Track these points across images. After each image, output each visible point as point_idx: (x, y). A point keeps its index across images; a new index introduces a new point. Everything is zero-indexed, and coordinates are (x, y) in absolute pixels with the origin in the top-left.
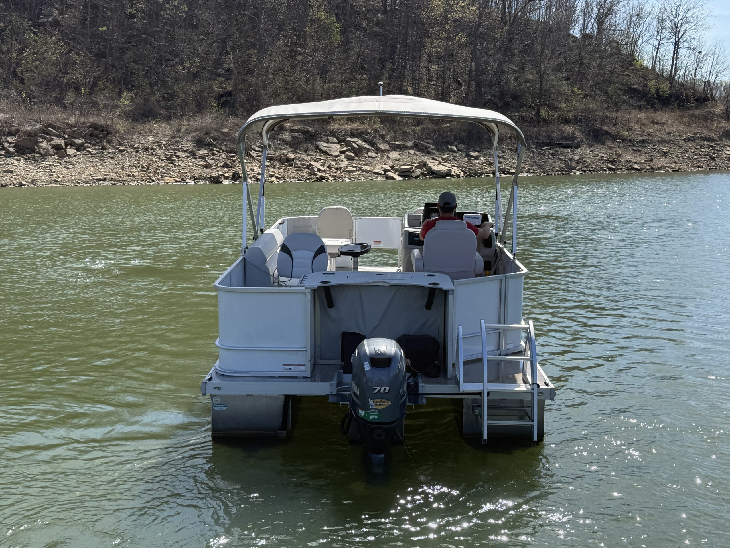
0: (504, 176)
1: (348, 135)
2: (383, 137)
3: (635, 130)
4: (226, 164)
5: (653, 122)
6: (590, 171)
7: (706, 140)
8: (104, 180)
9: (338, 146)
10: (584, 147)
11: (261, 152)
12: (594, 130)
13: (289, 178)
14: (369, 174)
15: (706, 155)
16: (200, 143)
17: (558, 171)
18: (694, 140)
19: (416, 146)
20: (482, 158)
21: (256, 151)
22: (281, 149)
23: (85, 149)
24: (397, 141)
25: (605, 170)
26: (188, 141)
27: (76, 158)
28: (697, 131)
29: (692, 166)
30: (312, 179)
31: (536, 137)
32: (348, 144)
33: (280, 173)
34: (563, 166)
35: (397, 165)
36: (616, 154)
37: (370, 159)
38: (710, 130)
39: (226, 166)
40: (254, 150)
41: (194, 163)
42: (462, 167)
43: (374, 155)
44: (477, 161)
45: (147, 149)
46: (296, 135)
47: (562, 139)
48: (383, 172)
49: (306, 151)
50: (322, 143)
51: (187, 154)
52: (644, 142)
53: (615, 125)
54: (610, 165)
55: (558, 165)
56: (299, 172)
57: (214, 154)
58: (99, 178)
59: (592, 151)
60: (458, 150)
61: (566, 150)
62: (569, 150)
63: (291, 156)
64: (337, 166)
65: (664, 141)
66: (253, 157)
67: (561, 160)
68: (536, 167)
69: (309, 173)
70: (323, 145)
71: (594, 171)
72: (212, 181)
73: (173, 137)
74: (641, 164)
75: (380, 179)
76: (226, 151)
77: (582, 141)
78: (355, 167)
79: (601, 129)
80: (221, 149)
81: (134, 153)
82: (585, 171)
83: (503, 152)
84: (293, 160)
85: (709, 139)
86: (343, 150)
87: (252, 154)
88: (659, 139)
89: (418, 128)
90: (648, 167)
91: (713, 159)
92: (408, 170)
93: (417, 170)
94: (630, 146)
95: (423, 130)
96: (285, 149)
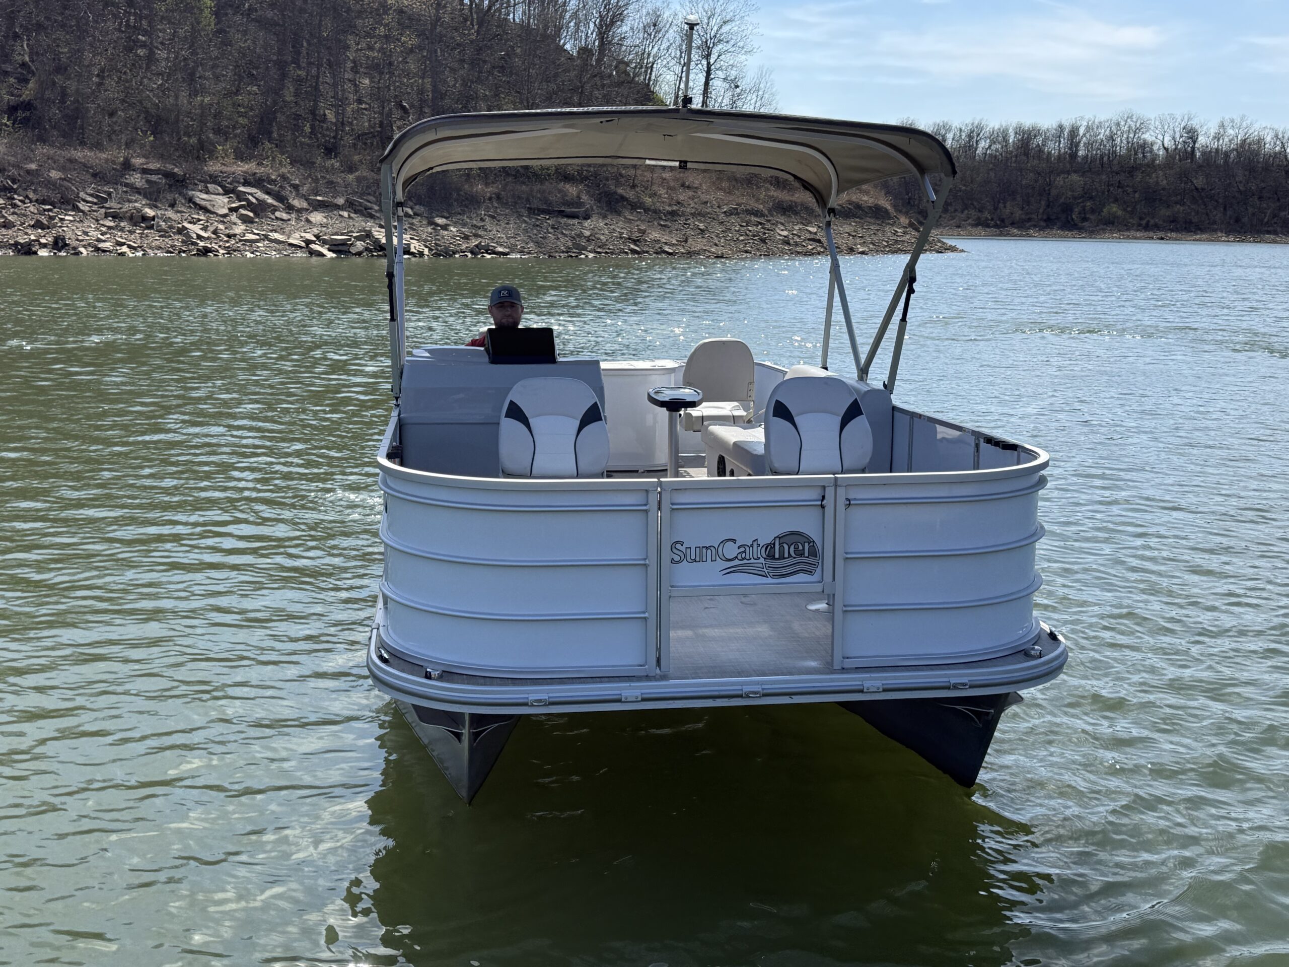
0: (489, 256)
1: (239, 182)
2: (296, 187)
3: (660, 196)
4: (38, 221)
5: (683, 185)
6: (607, 253)
7: (753, 214)
9: (226, 200)
10: (594, 218)
11: (95, 204)
12: (606, 192)
13: (151, 248)
14: (281, 246)
15: (754, 236)
17: (563, 252)
18: (737, 214)
19: (350, 205)
20: (452, 228)
21: (87, 202)
22: (130, 201)
24: (320, 195)
25: (626, 253)
28: (740, 200)
29: (737, 251)
30: (190, 251)
31: (528, 200)
32: (240, 196)
33: (134, 239)
34: (570, 244)
35: (325, 234)
36: (639, 230)
37: (279, 223)
38: (758, 200)
39: (38, 225)
40: (84, 200)
42: (425, 241)
43: (285, 216)
44: (446, 233)
46: (154, 178)
47: (564, 204)
48: (303, 244)
49: (172, 205)
50: (198, 194)
52: (673, 213)
53: (634, 186)
54: (632, 246)
55: (564, 242)
56: (167, 240)
57: (14, 206)
59: (606, 224)
60: (415, 214)
61: (571, 221)
62: (576, 221)
63: (150, 212)
64: (227, 231)
65: (699, 214)
66: (82, 211)
67: (565, 235)
68: (531, 244)
69: (183, 242)
70: (201, 197)
71: (612, 253)
72: (19, 251)
74: (673, 245)
75: (299, 254)
76: (37, 201)
77: (592, 210)
78: (258, 234)
79: (615, 193)
80: (27, 197)
82: (599, 253)
83: (482, 220)
84: (153, 218)
85: (757, 213)
86: (234, 205)
87: (82, 208)
88: (693, 211)
89: (351, 177)
90: (682, 250)
91: (763, 241)
92: (343, 243)
93: (358, 243)
94: (655, 219)
95: (359, 180)
96: (136, 201)
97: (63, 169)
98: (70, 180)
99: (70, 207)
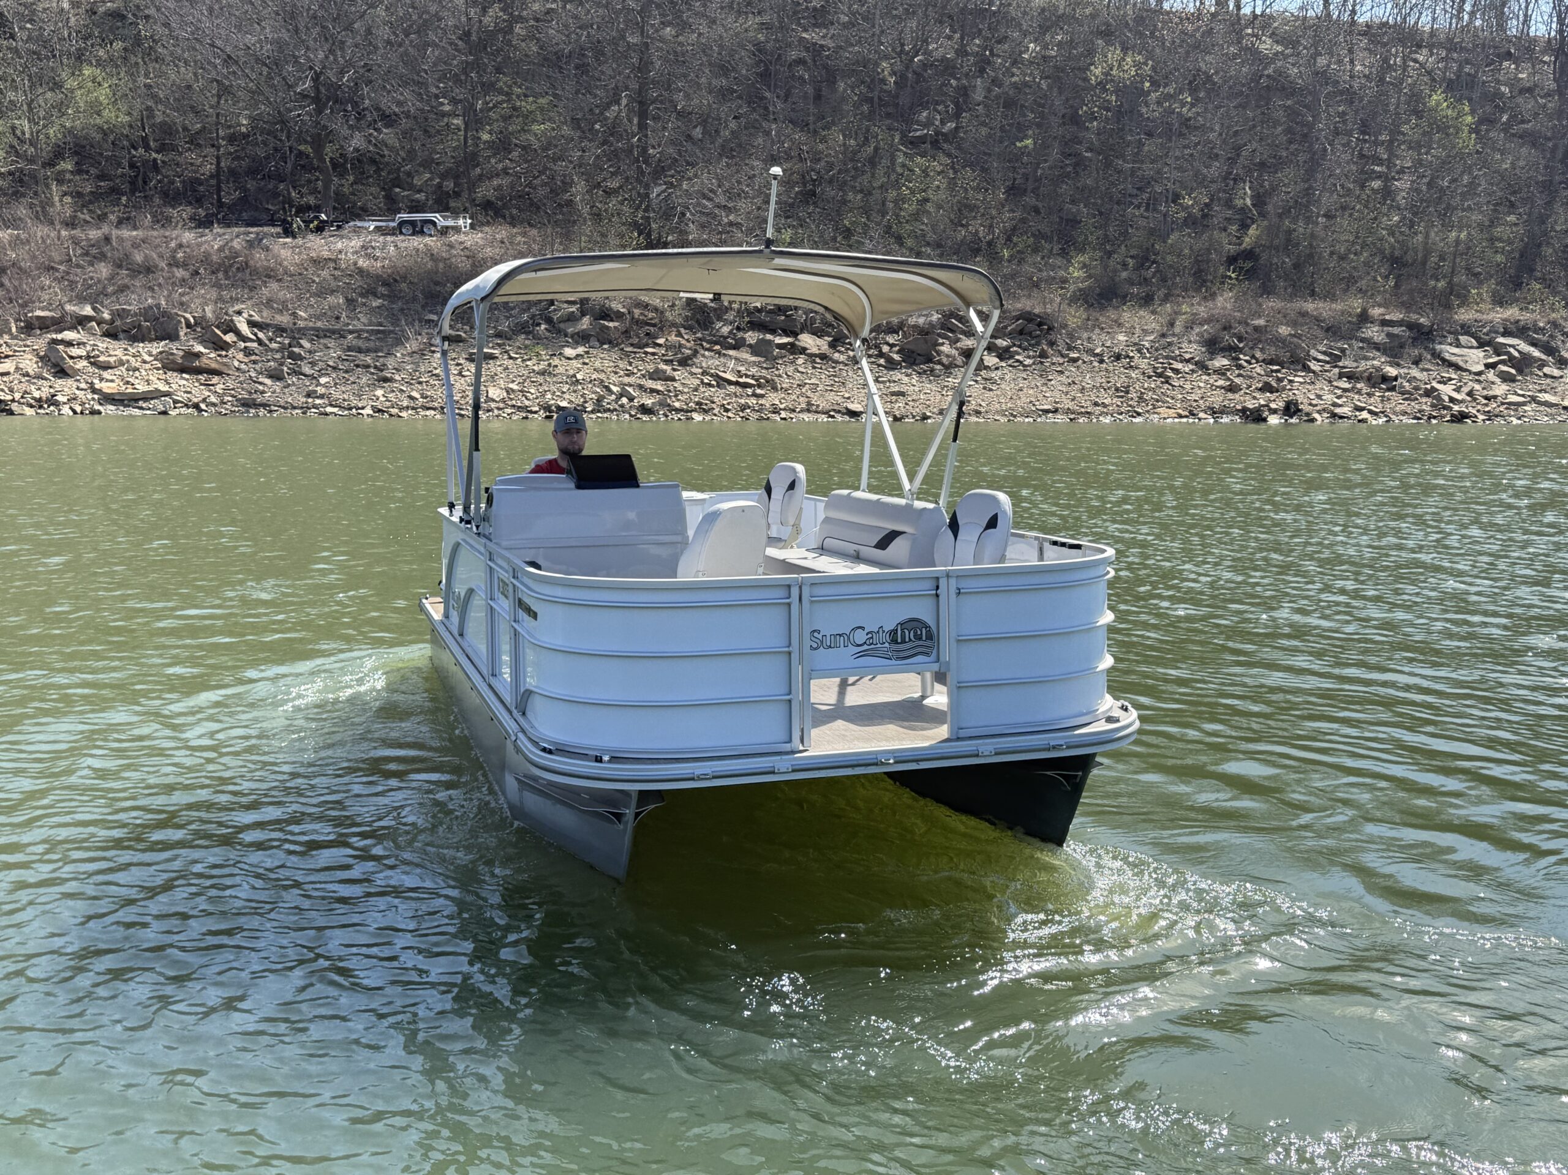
1: (1497, 332)
4: (1266, 384)
8: (1056, 411)
9: (1481, 354)
11: (1328, 362)
16: (1213, 346)
21: (1319, 361)
22: (1366, 358)
23: (1012, 357)
26: (1190, 342)
27: (999, 373)
30: (1441, 416)
32: (1499, 349)
33: (1375, 403)
37: (1549, 381)
39: (1267, 388)
40: (1315, 359)
41: (1206, 382)
43: (1555, 372)
45: (1118, 357)
46: (1396, 330)
49: (1417, 362)
50: (1448, 348)
51: (1191, 367)
56: (1412, 404)
57: (1240, 367)
58: (1046, 407)
63: (1392, 371)
64: (1485, 392)
66: (1314, 372)
69: (1433, 405)
70: (1449, 351)
72: (1247, 417)
73: (1163, 336)
76: (1264, 361)
78: (1522, 395)
80: (1253, 357)
81: (1096, 364)
84: (1395, 378)
86: (1491, 360)
87: (1313, 367)
96: (1374, 359)
97: (1294, 324)
98: (1299, 337)
99: (1300, 367)
